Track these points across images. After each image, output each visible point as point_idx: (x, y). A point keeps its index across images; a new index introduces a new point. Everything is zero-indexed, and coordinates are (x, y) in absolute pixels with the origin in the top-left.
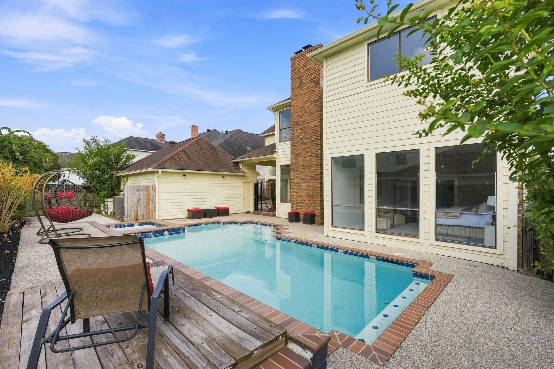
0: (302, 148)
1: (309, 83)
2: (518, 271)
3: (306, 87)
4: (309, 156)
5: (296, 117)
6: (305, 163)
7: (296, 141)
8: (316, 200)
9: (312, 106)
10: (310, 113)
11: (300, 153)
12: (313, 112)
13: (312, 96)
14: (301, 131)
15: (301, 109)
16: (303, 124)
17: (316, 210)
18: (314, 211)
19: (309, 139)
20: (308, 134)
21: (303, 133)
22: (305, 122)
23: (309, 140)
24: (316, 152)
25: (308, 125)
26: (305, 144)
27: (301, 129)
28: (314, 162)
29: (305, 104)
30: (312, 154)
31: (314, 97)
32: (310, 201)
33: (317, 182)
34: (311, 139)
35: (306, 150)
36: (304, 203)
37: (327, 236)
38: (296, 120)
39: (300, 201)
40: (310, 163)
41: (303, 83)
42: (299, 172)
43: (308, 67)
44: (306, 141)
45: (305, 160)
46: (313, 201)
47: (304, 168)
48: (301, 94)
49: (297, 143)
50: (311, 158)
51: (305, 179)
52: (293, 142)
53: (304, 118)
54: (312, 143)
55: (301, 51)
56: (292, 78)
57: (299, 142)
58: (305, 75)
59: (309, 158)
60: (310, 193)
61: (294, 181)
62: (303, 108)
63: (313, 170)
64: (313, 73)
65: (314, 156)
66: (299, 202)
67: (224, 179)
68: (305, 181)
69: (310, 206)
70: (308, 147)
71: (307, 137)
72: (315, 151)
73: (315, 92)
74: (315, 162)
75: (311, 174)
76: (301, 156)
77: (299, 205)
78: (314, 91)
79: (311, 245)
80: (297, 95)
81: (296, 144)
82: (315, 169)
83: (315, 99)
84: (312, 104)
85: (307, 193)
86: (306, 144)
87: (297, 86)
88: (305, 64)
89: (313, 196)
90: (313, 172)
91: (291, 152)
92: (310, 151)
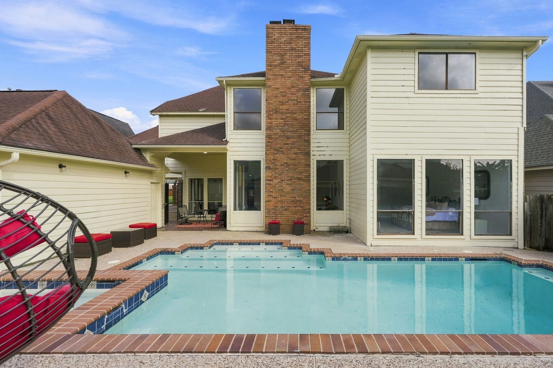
0: (284, 142)
1: (296, 66)
2: (524, 249)
3: (290, 70)
4: (295, 154)
5: (274, 102)
6: (288, 161)
7: (274, 132)
8: (304, 205)
9: (300, 94)
10: (296, 102)
11: (281, 148)
12: (301, 102)
13: (300, 83)
14: (282, 121)
15: (282, 94)
16: (286, 113)
17: (305, 217)
18: (302, 219)
19: (295, 132)
20: (294, 127)
21: (287, 124)
22: (288, 111)
23: (294, 134)
24: (306, 150)
25: (293, 115)
26: (288, 138)
27: (282, 119)
28: (302, 161)
29: (289, 88)
30: (299, 152)
31: (304, 85)
32: (296, 207)
33: (306, 184)
34: (297, 133)
35: (290, 145)
36: (286, 209)
37: (371, 246)
38: (274, 106)
39: (280, 207)
40: (297, 161)
41: (285, 64)
42: (279, 171)
43: (293, 45)
44: (289, 134)
45: (289, 158)
46: (301, 207)
47: (287, 167)
48: (282, 75)
49: (275, 134)
50: (297, 155)
51: (288, 180)
52: (269, 132)
53: (288, 106)
54: (299, 138)
55: (280, 22)
56: (268, 52)
57: (279, 134)
58: (290, 54)
59: (294, 156)
60: (296, 197)
61: (271, 182)
62: (286, 94)
63: (301, 171)
64: (300, 56)
65: (302, 153)
66: (279, 209)
67: (126, 176)
68: (289, 182)
69: (296, 213)
70: (293, 143)
71: (291, 129)
72: (304, 148)
73: (304, 79)
74: (304, 161)
75: (297, 175)
76: (282, 151)
77: (280, 213)
78: (302, 77)
79: (389, 259)
80: (276, 75)
81: (274, 136)
82: (304, 169)
83: (304, 87)
84: (299, 92)
85: (292, 197)
86: (291, 138)
87: (276, 64)
88: (289, 41)
89: (300, 201)
90: (301, 173)
91: (267, 146)
92: (297, 148)
